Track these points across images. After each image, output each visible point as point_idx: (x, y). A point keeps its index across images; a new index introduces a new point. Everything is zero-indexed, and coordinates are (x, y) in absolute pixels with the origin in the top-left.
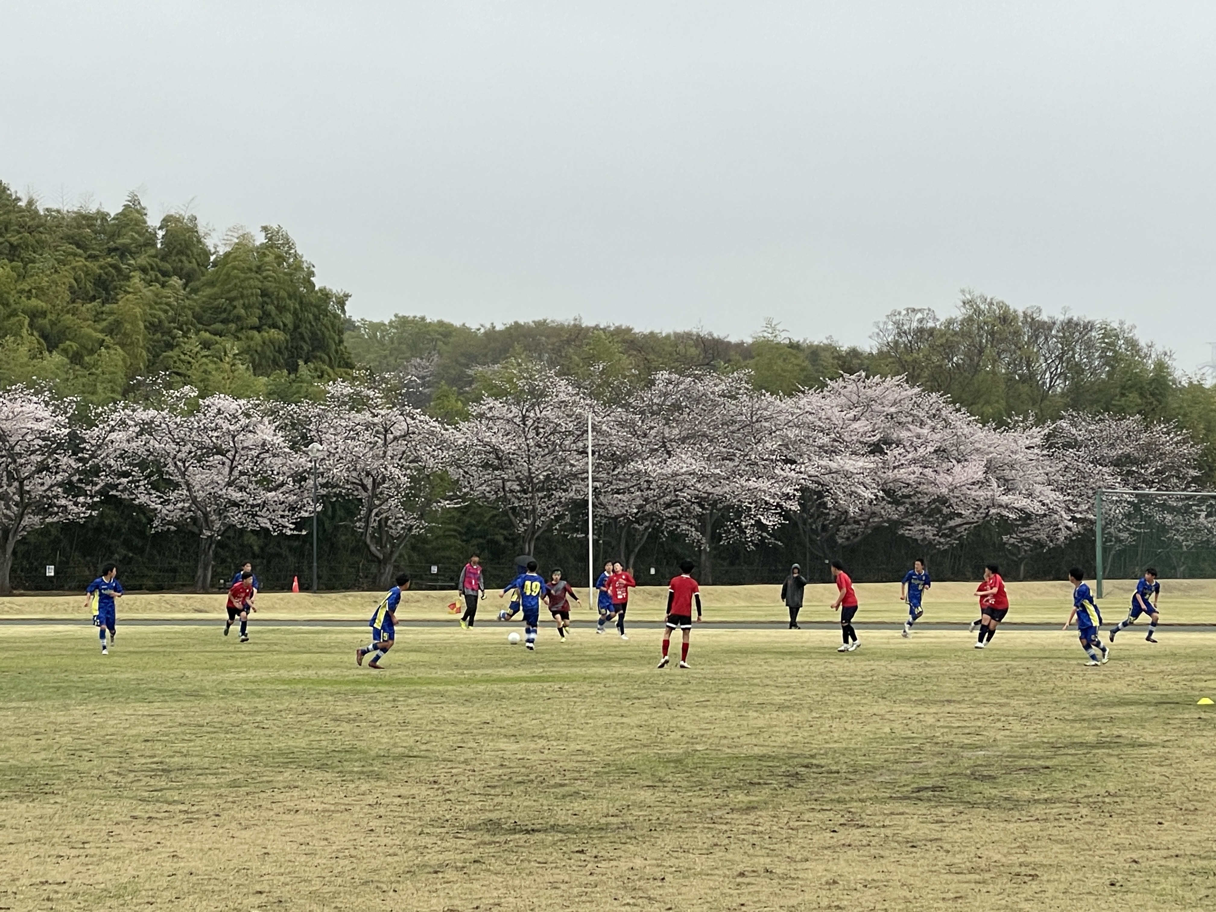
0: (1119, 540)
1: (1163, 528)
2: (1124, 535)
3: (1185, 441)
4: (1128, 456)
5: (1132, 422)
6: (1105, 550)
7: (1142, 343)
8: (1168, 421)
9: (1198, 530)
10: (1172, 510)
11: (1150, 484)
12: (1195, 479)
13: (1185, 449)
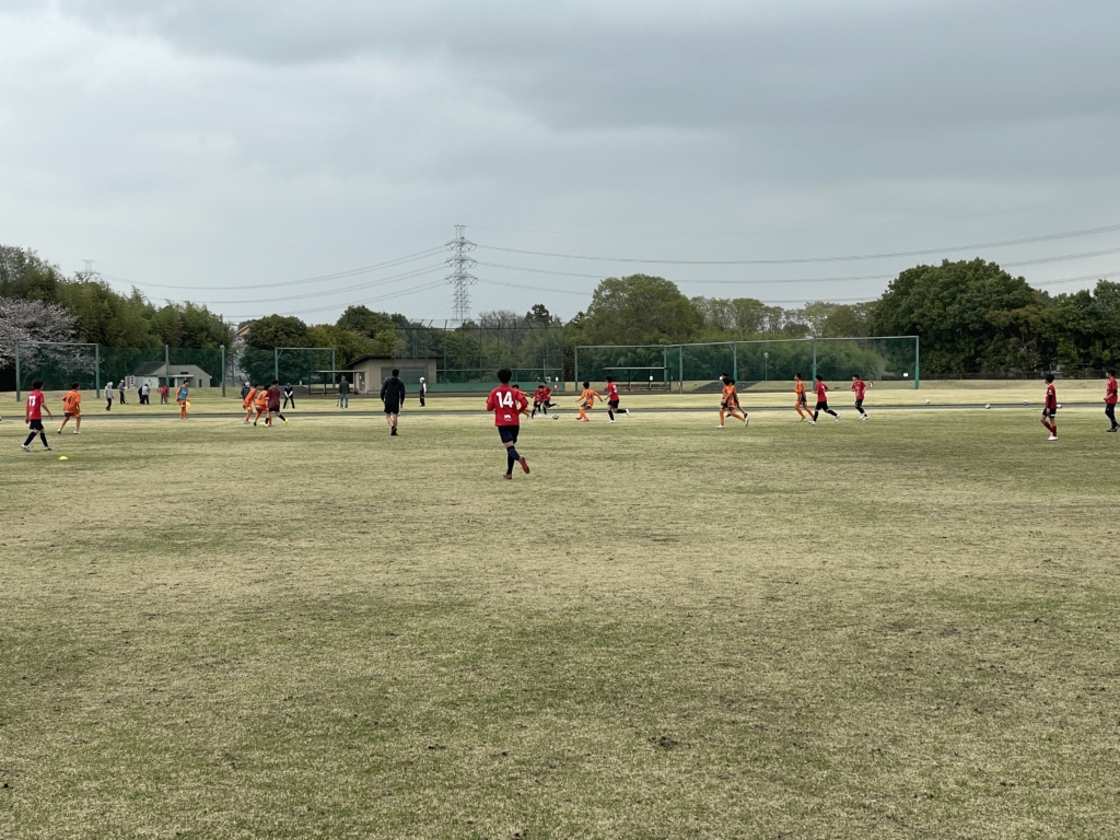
0: (30, 369)
1: (56, 363)
2: (32, 366)
3: (67, 314)
4: (35, 323)
5: (36, 304)
6: (22, 375)
7: (42, 260)
8: (56, 303)
9: (75, 364)
10: (60, 352)
11: (47, 338)
12: (73, 336)
13: (66, 319)
